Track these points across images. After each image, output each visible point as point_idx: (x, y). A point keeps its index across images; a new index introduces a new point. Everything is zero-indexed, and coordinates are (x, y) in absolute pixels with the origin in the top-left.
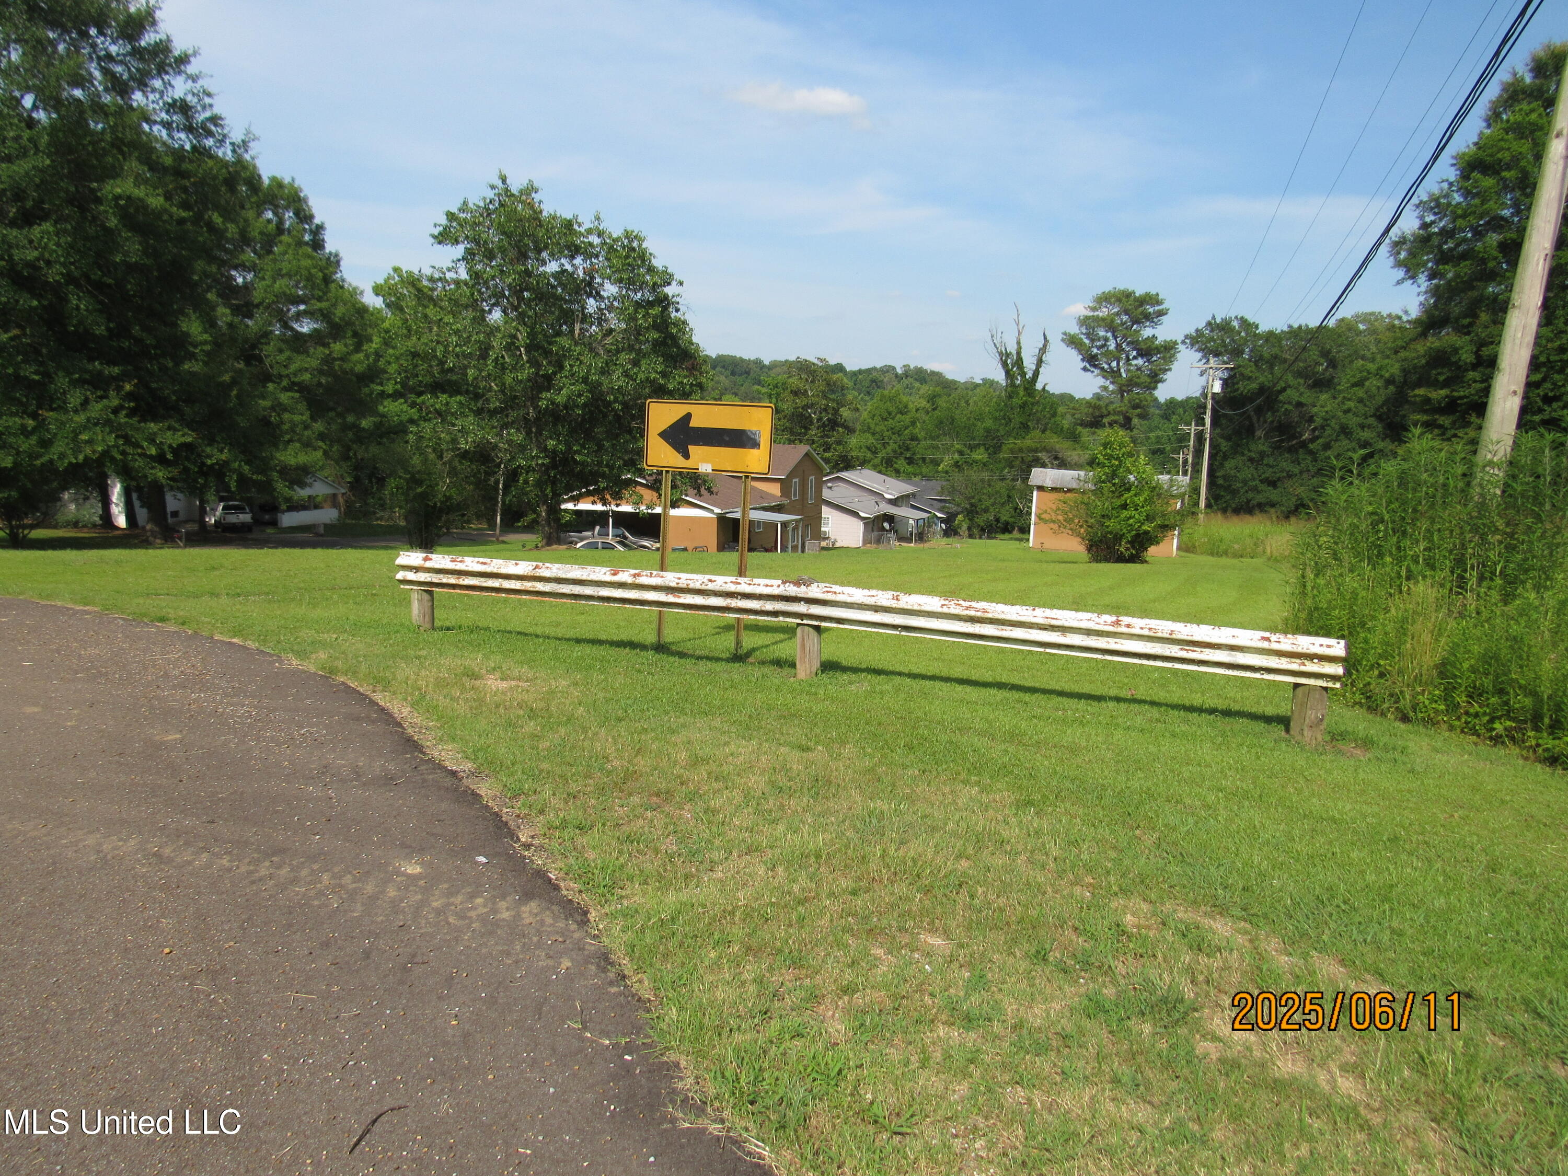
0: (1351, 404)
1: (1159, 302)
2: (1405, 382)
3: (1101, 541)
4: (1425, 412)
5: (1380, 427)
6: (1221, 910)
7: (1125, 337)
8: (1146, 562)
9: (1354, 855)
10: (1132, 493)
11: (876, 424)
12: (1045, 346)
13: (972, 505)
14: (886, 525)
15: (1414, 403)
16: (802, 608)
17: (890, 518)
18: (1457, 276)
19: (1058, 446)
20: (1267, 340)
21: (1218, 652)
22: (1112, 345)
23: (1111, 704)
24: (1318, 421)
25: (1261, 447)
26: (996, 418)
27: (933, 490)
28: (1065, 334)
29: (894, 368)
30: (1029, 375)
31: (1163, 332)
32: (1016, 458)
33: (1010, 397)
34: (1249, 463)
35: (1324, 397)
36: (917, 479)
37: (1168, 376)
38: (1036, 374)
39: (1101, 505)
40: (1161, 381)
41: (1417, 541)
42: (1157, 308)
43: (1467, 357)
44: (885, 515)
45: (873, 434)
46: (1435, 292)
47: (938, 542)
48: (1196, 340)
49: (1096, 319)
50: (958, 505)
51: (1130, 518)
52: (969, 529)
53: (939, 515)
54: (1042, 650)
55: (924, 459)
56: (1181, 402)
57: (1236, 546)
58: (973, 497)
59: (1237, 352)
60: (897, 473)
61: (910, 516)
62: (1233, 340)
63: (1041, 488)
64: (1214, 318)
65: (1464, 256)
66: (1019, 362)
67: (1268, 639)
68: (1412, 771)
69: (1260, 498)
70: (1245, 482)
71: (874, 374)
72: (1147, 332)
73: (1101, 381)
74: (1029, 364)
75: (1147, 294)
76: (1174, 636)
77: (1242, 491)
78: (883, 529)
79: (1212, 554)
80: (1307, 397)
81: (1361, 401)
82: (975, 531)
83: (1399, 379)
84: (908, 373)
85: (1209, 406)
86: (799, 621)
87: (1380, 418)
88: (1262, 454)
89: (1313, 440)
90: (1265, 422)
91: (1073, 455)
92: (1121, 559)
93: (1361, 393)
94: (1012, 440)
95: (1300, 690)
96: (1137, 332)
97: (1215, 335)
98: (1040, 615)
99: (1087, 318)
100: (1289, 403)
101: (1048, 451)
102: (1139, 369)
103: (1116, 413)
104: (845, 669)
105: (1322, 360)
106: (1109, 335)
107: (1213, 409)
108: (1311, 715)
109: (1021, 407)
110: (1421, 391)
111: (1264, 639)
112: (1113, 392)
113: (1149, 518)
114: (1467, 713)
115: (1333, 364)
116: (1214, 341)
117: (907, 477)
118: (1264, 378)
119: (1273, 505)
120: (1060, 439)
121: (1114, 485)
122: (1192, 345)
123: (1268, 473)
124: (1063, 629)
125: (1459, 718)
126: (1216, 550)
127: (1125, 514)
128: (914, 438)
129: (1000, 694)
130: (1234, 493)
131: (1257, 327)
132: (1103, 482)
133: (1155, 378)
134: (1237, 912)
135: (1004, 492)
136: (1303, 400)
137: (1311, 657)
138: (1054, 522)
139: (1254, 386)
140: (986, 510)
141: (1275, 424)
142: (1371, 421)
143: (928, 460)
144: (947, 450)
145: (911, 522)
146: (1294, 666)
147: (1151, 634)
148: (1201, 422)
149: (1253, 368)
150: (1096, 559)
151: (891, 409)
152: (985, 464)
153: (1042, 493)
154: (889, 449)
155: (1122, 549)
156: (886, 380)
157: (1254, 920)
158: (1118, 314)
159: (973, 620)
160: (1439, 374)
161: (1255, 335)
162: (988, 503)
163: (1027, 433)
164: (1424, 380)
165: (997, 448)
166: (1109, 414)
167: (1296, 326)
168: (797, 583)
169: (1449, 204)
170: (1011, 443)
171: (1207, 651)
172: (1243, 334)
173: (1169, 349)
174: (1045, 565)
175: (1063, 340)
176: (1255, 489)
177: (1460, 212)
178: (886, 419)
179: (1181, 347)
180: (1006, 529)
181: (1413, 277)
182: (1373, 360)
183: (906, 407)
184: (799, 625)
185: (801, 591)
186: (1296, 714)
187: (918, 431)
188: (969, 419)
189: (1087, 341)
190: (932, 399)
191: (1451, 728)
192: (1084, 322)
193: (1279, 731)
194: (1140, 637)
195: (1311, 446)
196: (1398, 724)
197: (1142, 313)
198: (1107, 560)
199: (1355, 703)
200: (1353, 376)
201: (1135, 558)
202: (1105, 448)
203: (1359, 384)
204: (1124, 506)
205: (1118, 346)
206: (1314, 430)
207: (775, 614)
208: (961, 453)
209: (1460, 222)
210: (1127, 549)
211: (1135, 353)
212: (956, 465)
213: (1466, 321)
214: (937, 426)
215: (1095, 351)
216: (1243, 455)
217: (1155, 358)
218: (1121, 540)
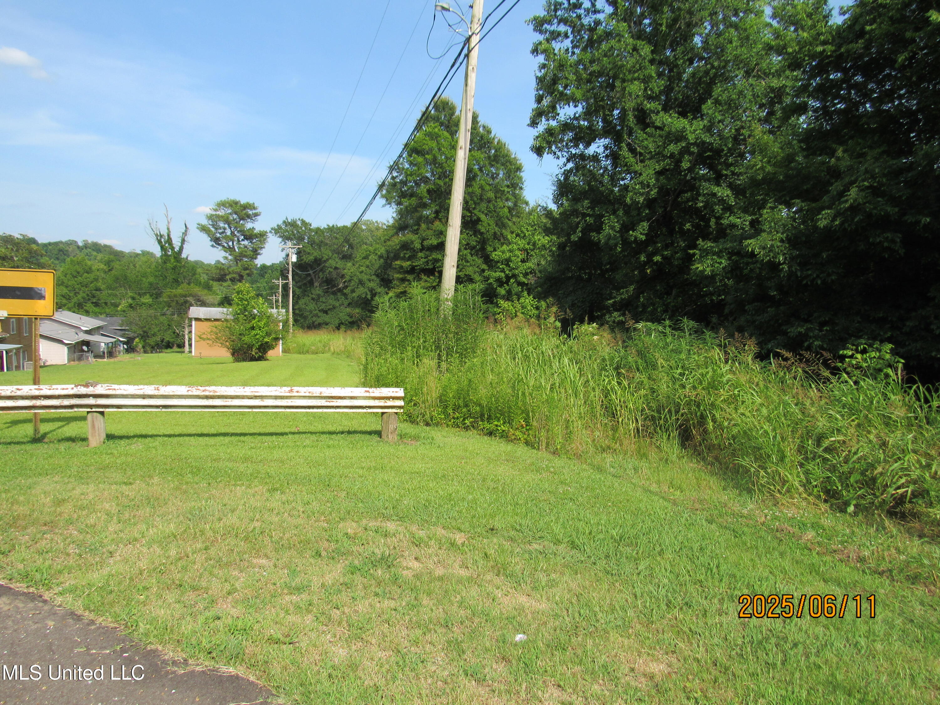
0: (363, 268)
1: (255, 208)
2: (388, 257)
3: (240, 349)
4: (400, 273)
5: (378, 280)
6: (387, 518)
7: (236, 228)
8: (268, 360)
9: (431, 485)
10: (256, 320)
11: (68, 280)
12: (186, 231)
13: (144, 332)
14: (85, 348)
15: (395, 269)
16: (91, 401)
17: (87, 343)
18: (410, 205)
19: (199, 293)
20: (316, 233)
21: (345, 401)
22: (228, 232)
23: (290, 436)
24: (347, 278)
25: (318, 292)
26: (156, 276)
27: (117, 323)
28: (199, 224)
29: (76, 242)
30: (177, 249)
31: (259, 225)
32: (173, 301)
33: (165, 263)
34: (312, 301)
35: (349, 264)
36: (103, 316)
37: (263, 251)
38: (181, 248)
39: (238, 328)
40: (259, 254)
41: (419, 338)
42: (254, 211)
43: (418, 246)
44: (83, 341)
45: (67, 287)
46: (400, 213)
47: (123, 358)
48: (277, 231)
49: (218, 216)
50: (135, 332)
51: (257, 334)
52: (144, 347)
53: (122, 339)
54: (250, 410)
55: (106, 303)
56: (270, 266)
57: (313, 348)
58: (145, 327)
59: (300, 239)
60: (87, 313)
61: (102, 342)
62: (298, 232)
63: (197, 319)
64: (287, 219)
65: (412, 195)
66: (169, 241)
67: (368, 392)
68: (439, 447)
69: (320, 320)
70: (311, 312)
71: (61, 246)
72: (249, 225)
73: (223, 254)
74: (176, 243)
75: (248, 203)
76: (322, 395)
77: (310, 317)
78: (83, 351)
79: (300, 353)
80: (340, 264)
81: (368, 267)
82: (148, 349)
83: (385, 255)
84: (86, 246)
85: (291, 269)
86: (89, 410)
87: (377, 276)
88: (319, 296)
89: (346, 287)
90: (319, 278)
91: (210, 298)
92: (253, 359)
93: (367, 262)
94: (168, 290)
95: (385, 415)
96: (243, 225)
97: (288, 228)
98: (248, 391)
99: (212, 215)
100: (331, 268)
101: (193, 296)
102: (246, 247)
103: (236, 273)
104: (121, 438)
105: (345, 244)
106: (226, 226)
107: (293, 271)
108: (391, 427)
109: (173, 269)
110: (398, 262)
111: (366, 391)
112: (231, 260)
113: (268, 334)
114: (454, 418)
115: (351, 246)
116: (288, 232)
117: (96, 315)
118: (316, 254)
119: (327, 324)
120: (200, 289)
121: (245, 316)
122: (276, 234)
123: (323, 307)
124: (262, 397)
125: (450, 421)
126: (303, 350)
127: (254, 332)
128: (98, 289)
129: (227, 439)
130: (305, 318)
131: (310, 225)
132: (239, 314)
133: (256, 253)
134: (395, 518)
135: (166, 322)
136: (338, 266)
137: (388, 398)
138: (209, 339)
139: (312, 258)
140: (154, 335)
141: (325, 279)
142: (374, 277)
143: (109, 304)
144: (123, 297)
145: (103, 345)
146: (382, 403)
147: (310, 395)
148: (286, 278)
149: (311, 248)
150: (237, 360)
151: (79, 270)
152: (150, 305)
153: (197, 322)
154: (79, 297)
155: (254, 353)
156: (70, 250)
157: (403, 519)
158: (231, 214)
159: (207, 397)
160: (405, 254)
161: (310, 229)
162: (156, 330)
163: (179, 285)
164: (397, 257)
165: (158, 295)
166: (230, 273)
167: (331, 225)
168: (87, 386)
169: (403, 169)
170: (168, 292)
171: (339, 401)
172: (303, 229)
173: (262, 236)
174: (210, 366)
175: (198, 228)
176: (316, 315)
177: (409, 173)
178: (76, 277)
179: (269, 235)
180: (169, 346)
181: (389, 204)
182: (372, 246)
183: (90, 269)
184: (88, 412)
185: (90, 390)
186: (384, 428)
187: (100, 284)
188: (137, 277)
189: (213, 229)
190: (108, 263)
191: (448, 426)
192: (210, 217)
193: (376, 438)
194: (304, 397)
195: (345, 291)
196: (425, 427)
197: (245, 214)
198: (244, 360)
199: (404, 420)
200: (363, 253)
201: (260, 359)
202: (238, 294)
203: (366, 258)
204: (253, 328)
205: (232, 233)
206: (344, 282)
207: (71, 407)
208: (133, 298)
209: (409, 178)
210: (256, 353)
211: (242, 237)
212: (131, 306)
213: (416, 228)
214: (114, 281)
215: (218, 235)
216: (309, 296)
217: (254, 241)
218: (252, 348)
